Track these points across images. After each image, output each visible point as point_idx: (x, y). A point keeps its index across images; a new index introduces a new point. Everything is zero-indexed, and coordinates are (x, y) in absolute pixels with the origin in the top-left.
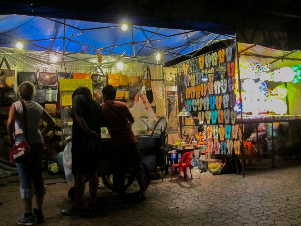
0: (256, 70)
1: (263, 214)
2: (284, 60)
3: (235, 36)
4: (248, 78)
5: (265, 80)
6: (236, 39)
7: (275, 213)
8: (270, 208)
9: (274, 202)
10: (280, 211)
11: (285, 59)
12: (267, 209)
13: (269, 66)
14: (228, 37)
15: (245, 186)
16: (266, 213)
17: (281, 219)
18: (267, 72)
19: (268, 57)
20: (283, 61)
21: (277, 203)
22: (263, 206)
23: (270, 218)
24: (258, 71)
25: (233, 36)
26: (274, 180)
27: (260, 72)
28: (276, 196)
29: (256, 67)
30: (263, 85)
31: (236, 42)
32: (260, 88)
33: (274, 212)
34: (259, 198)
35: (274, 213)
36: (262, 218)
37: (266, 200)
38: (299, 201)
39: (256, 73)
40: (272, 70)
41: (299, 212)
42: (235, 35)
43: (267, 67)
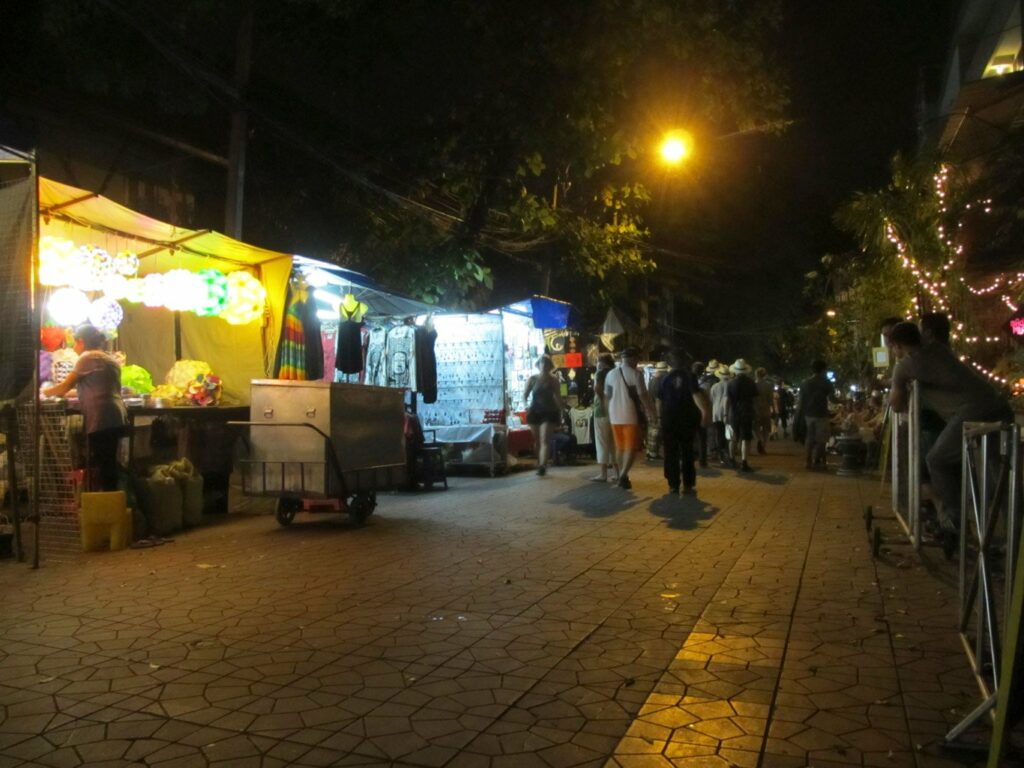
0: (94, 265)
1: (80, 667)
2: (177, 253)
3: (33, 157)
4: (67, 286)
5: (121, 297)
6: (34, 166)
7: (116, 658)
8: (102, 645)
9: (117, 627)
10: (131, 649)
11: (178, 249)
12: (94, 649)
13: (133, 262)
14: (14, 157)
15: (34, 593)
16: (88, 661)
17: (131, 670)
18: (128, 277)
19: (131, 236)
20: (172, 253)
21: (126, 629)
22: (83, 642)
23: (98, 674)
24: (100, 269)
25: (26, 155)
26: (126, 569)
27: (105, 274)
28: (125, 610)
29: (95, 258)
30: (112, 310)
31: (34, 173)
32: (104, 318)
33: (114, 654)
34: (76, 622)
35: (113, 658)
36: (74, 677)
37: (94, 625)
38: (188, 616)
39: (92, 273)
40: (142, 275)
41: (184, 644)
42: (34, 153)
43: (128, 262)
